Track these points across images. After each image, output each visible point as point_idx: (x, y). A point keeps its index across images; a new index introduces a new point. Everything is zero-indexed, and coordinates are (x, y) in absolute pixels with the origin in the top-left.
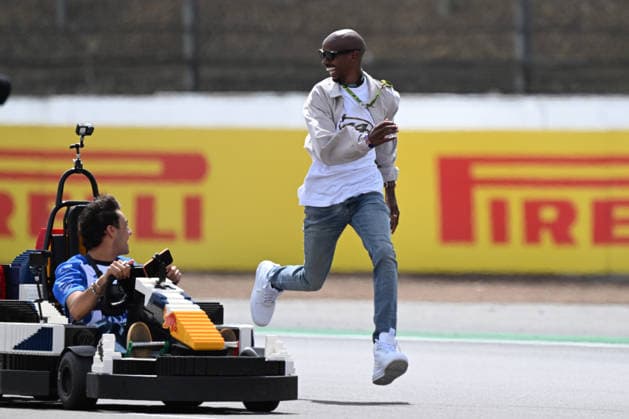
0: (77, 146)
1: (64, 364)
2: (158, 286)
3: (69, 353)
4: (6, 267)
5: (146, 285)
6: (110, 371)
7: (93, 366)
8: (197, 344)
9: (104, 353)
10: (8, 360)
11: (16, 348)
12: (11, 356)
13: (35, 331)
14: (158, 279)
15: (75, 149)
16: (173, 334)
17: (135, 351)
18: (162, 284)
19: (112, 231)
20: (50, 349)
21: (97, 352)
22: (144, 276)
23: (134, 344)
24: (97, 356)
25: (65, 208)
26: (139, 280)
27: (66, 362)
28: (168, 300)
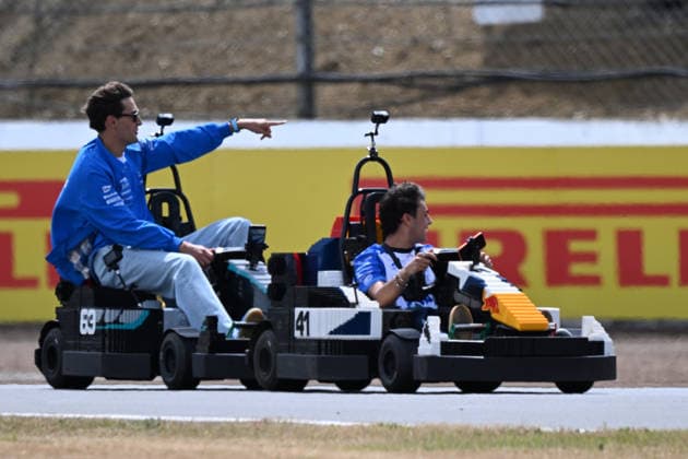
0: (372, 134)
1: (385, 348)
2: (472, 269)
3: (392, 336)
4: (302, 255)
5: (459, 268)
6: (437, 352)
7: (420, 348)
8: (522, 325)
9: (431, 335)
10: (324, 345)
11: (331, 333)
12: (326, 341)
13: (353, 316)
14: (471, 263)
15: (370, 137)
16: (494, 316)
17: (457, 333)
18: (476, 267)
19: (408, 219)
20: (368, 333)
21: (423, 335)
22: (458, 259)
23: (457, 326)
24: (423, 338)
25: (362, 196)
26: (451, 263)
27: (388, 345)
28: (486, 283)
